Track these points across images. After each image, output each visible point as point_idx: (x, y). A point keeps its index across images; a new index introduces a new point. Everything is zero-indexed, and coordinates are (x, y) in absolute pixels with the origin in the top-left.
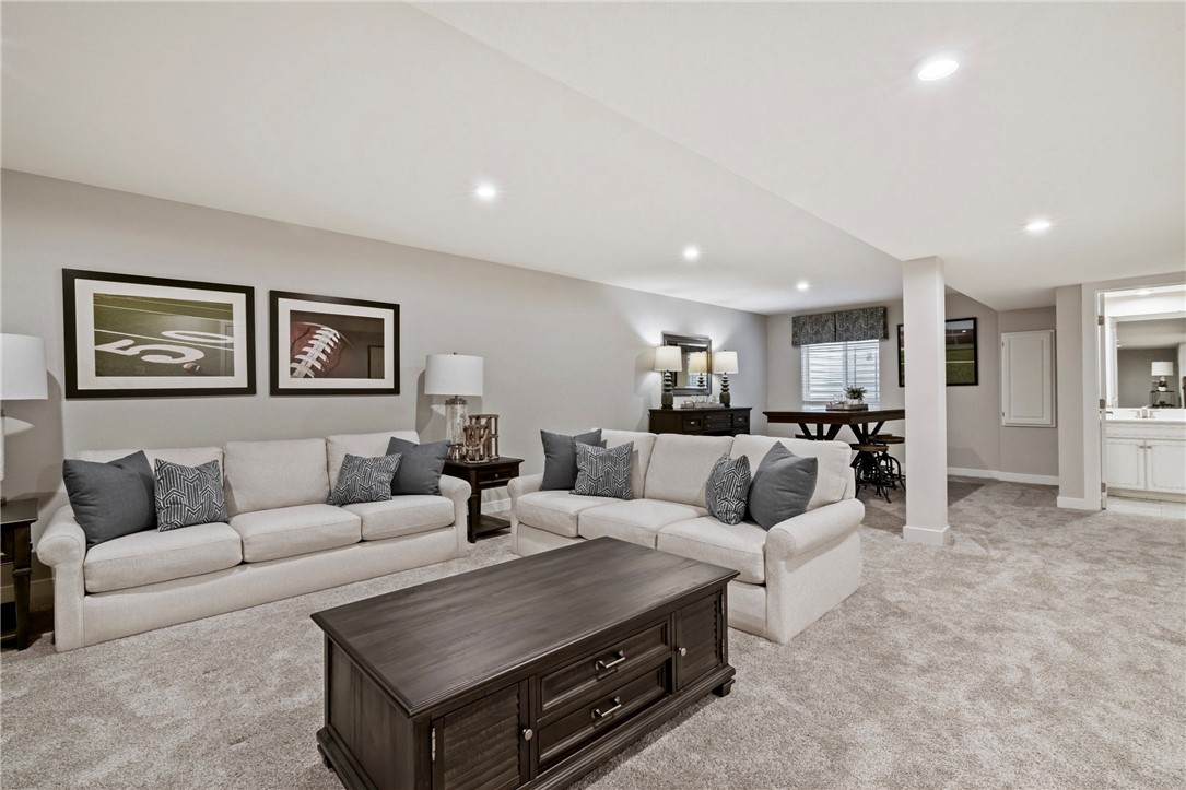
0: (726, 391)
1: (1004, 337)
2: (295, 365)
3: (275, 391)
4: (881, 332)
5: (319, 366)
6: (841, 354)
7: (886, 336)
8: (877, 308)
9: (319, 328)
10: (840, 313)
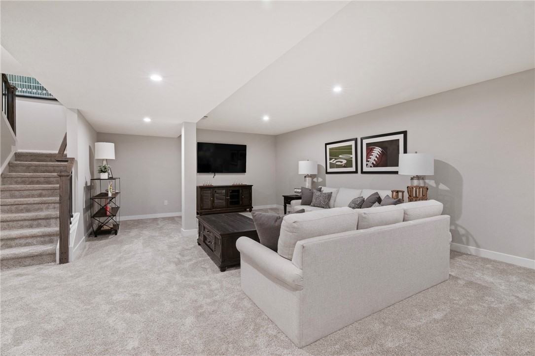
2: (368, 163)
3: (363, 172)
5: (375, 163)
9: (375, 148)
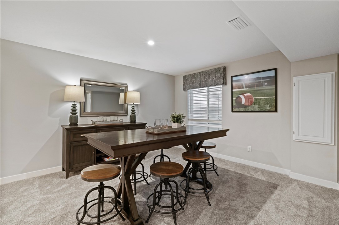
0: (134, 114)
1: (295, 79)
4: (222, 81)
6: (206, 93)
7: (225, 83)
8: (220, 68)
10: (203, 72)
